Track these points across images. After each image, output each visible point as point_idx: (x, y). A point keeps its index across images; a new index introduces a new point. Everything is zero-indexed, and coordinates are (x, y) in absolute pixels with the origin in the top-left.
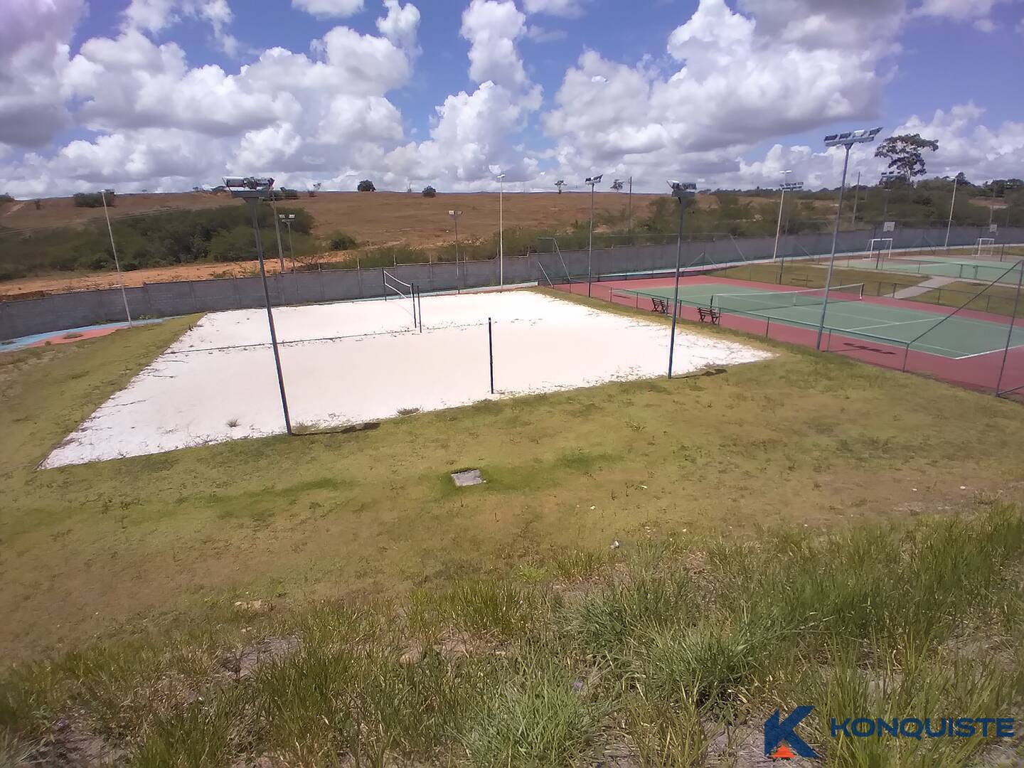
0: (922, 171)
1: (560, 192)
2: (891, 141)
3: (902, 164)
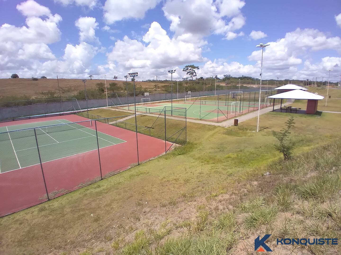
0: (196, 75)
2: (187, 67)
3: (190, 74)
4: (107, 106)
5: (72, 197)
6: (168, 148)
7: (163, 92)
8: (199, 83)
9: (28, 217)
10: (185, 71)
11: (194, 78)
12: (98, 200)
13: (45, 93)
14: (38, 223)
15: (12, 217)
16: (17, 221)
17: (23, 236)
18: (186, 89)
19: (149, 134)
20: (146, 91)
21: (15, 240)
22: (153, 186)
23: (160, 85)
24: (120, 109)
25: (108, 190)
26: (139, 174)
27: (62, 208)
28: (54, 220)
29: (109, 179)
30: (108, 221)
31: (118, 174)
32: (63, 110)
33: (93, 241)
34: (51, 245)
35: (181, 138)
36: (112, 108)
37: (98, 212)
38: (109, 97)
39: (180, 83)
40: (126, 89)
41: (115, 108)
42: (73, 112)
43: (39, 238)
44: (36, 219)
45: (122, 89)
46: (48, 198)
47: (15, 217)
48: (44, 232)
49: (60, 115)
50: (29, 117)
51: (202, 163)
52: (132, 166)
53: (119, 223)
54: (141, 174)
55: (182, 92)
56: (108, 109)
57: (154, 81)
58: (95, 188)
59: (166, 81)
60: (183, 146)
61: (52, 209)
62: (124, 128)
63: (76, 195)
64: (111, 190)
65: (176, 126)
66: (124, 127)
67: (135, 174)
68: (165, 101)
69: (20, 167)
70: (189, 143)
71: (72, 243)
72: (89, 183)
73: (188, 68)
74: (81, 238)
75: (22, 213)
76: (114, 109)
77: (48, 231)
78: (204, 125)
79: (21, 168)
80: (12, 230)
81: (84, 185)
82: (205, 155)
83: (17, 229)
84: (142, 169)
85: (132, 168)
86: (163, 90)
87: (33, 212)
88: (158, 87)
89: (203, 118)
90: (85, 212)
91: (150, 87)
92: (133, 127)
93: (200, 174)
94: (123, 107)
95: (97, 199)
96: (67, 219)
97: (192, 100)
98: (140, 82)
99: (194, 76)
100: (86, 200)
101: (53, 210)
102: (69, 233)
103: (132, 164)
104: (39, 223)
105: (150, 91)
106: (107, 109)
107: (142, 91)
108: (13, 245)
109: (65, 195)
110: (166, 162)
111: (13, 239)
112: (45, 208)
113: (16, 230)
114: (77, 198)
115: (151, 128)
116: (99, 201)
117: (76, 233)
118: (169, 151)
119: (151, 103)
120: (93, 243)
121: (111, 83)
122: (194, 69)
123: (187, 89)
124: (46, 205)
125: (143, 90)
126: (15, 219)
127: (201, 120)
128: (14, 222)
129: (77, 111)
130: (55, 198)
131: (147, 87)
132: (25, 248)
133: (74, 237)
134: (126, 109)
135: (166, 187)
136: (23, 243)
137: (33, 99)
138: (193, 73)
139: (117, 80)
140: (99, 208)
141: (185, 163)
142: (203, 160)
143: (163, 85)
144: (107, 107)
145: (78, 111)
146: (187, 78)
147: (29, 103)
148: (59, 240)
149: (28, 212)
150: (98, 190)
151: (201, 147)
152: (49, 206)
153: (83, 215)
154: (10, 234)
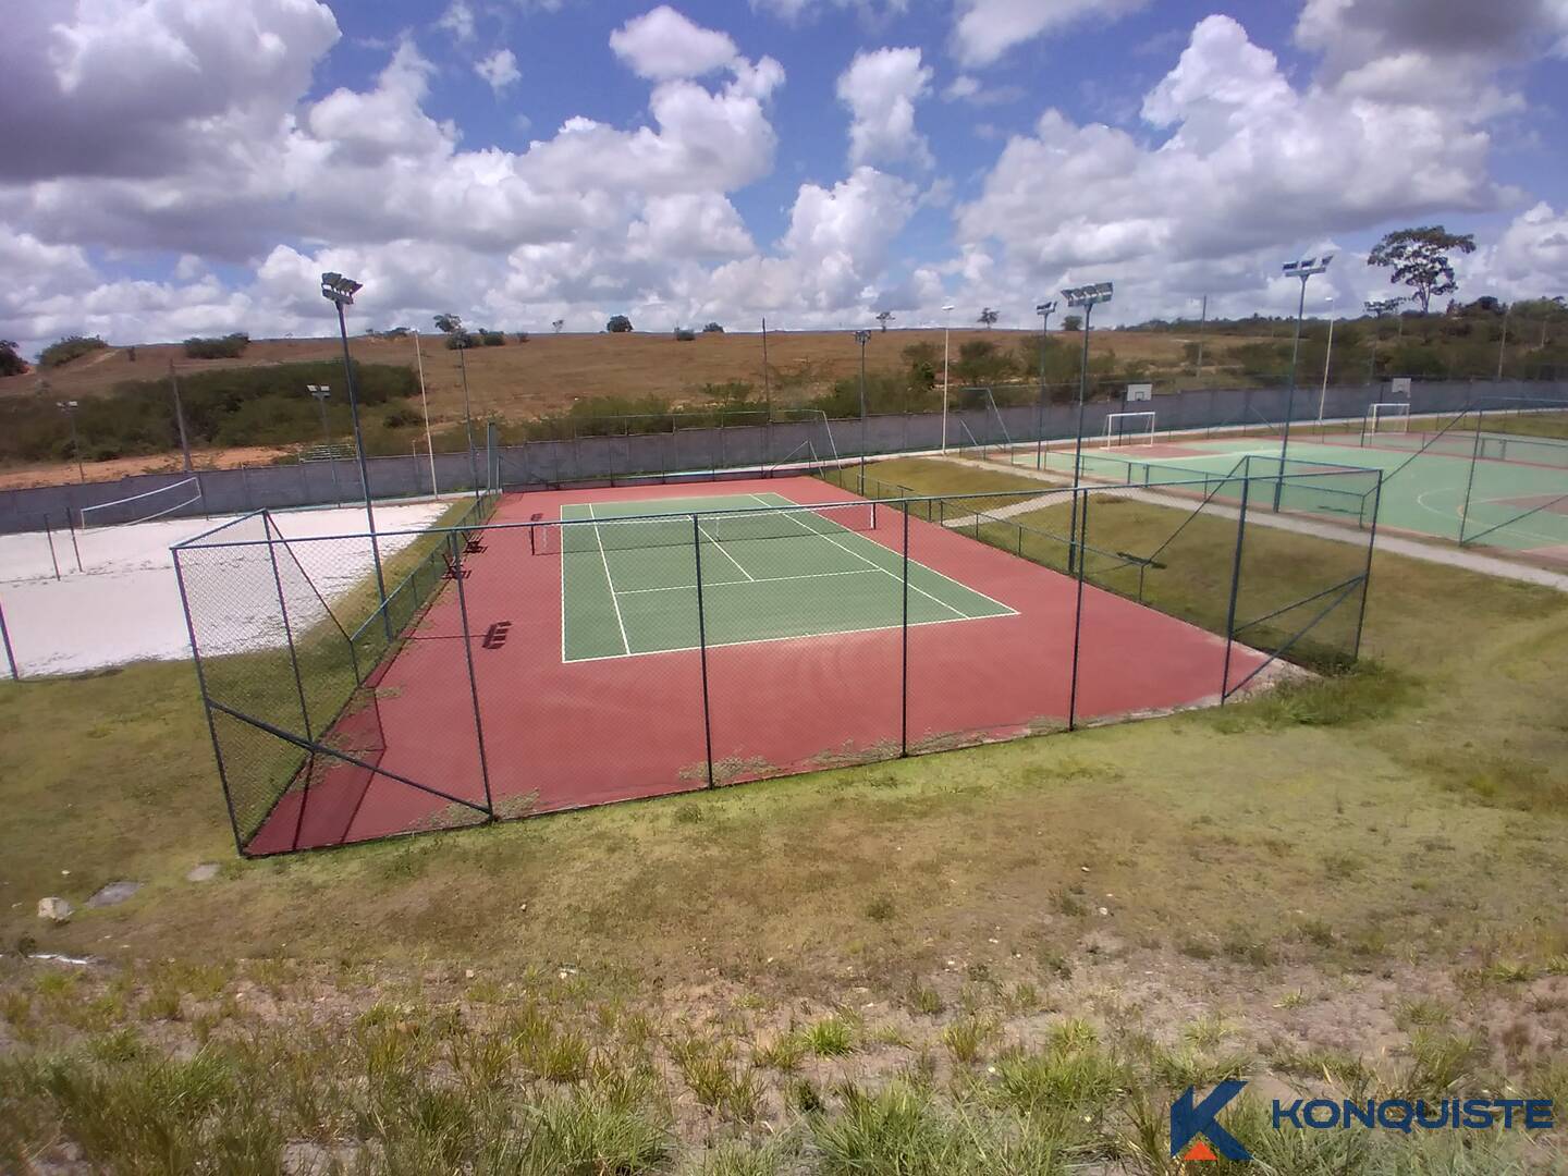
0: (1450, 287)
1: (884, 330)
2: (1396, 237)
3: (1415, 276)
4: (940, 447)
5: (789, 797)
6: (1236, 676)
7: (1231, 381)
8: (1465, 332)
9: (639, 830)
10: (1380, 262)
11: (1438, 304)
12: (886, 836)
13: (718, 388)
14: (670, 859)
15: (585, 818)
16: (601, 836)
17: (613, 894)
18: (1379, 365)
19: (1135, 592)
20: (1138, 379)
21: (583, 904)
22: (1141, 845)
23: (1220, 344)
24: (997, 462)
25: (928, 808)
26: (1073, 774)
27: (755, 828)
28: (724, 865)
29: (935, 762)
30: (927, 932)
31: (973, 750)
32: (771, 458)
33: (864, 990)
34: (705, 954)
35: (1326, 635)
36: (961, 455)
37: (887, 882)
38: (951, 407)
39: (1346, 334)
40: (1032, 371)
41: (975, 459)
42: (806, 465)
43: (669, 919)
44: (665, 842)
45: (1015, 370)
46: (711, 778)
47: (594, 822)
48: (688, 900)
49: (763, 475)
50: (659, 476)
51: (1449, 795)
52: (1038, 729)
53: (971, 957)
54: (1083, 772)
55: (1354, 383)
56: (945, 459)
57: (1182, 327)
58: (877, 784)
59: (1255, 324)
60: (1329, 682)
61: (719, 823)
62: (1009, 551)
63: (805, 794)
64: (942, 810)
65: (1297, 565)
66: (1014, 545)
67: (1050, 765)
68: (1239, 431)
69: (628, 651)
70: (1372, 670)
71: (783, 971)
72: (855, 759)
73: (1405, 247)
74: (817, 964)
75: (620, 813)
76: (970, 463)
77: (704, 898)
78: (1486, 582)
79: (629, 654)
80: (578, 866)
81: (833, 759)
82: (1472, 750)
83: (596, 866)
84: (1089, 751)
85: (1039, 739)
86: (1233, 373)
87: (657, 818)
88: (1206, 355)
89: (1479, 541)
90: (837, 867)
91: (1156, 357)
92: (1056, 549)
93: (1430, 848)
94: (1013, 452)
95: (882, 829)
96: (771, 874)
97: (1412, 430)
98: (1106, 334)
99: (1440, 290)
100: (843, 821)
101: (722, 829)
102: (774, 929)
103: (1041, 719)
104: (675, 863)
105: (1154, 376)
106: (940, 458)
107: (1116, 378)
108: (573, 922)
109: (765, 784)
110: (1220, 743)
111: (574, 901)
112: (697, 811)
113: (593, 869)
114: (807, 805)
115: (1150, 562)
116: (891, 841)
117: (800, 939)
118: (1240, 692)
119: (1158, 440)
120: (860, 1001)
121: (966, 342)
122: (1441, 250)
123: (1383, 371)
124: (702, 803)
125: (1118, 371)
126: (595, 828)
127: (1465, 546)
128: (589, 838)
129: (821, 463)
130: (730, 786)
131: (1146, 355)
132: (613, 940)
133: (790, 951)
134: (1024, 462)
135: (1210, 865)
136: (609, 922)
137: (675, 411)
138: (1437, 273)
139: (994, 326)
140: (891, 866)
141: (1339, 774)
142: (1452, 780)
143: (1238, 342)
144: (942, 452)
145: (827, 463)
146: (1392, 304)
147: (664, 425)
148: (737, 942)
149: (642, 812)
150: (886, 794)
151: (1448, 704)
152: (711, 809)
153: (829, 878)
154: (568, 881)
